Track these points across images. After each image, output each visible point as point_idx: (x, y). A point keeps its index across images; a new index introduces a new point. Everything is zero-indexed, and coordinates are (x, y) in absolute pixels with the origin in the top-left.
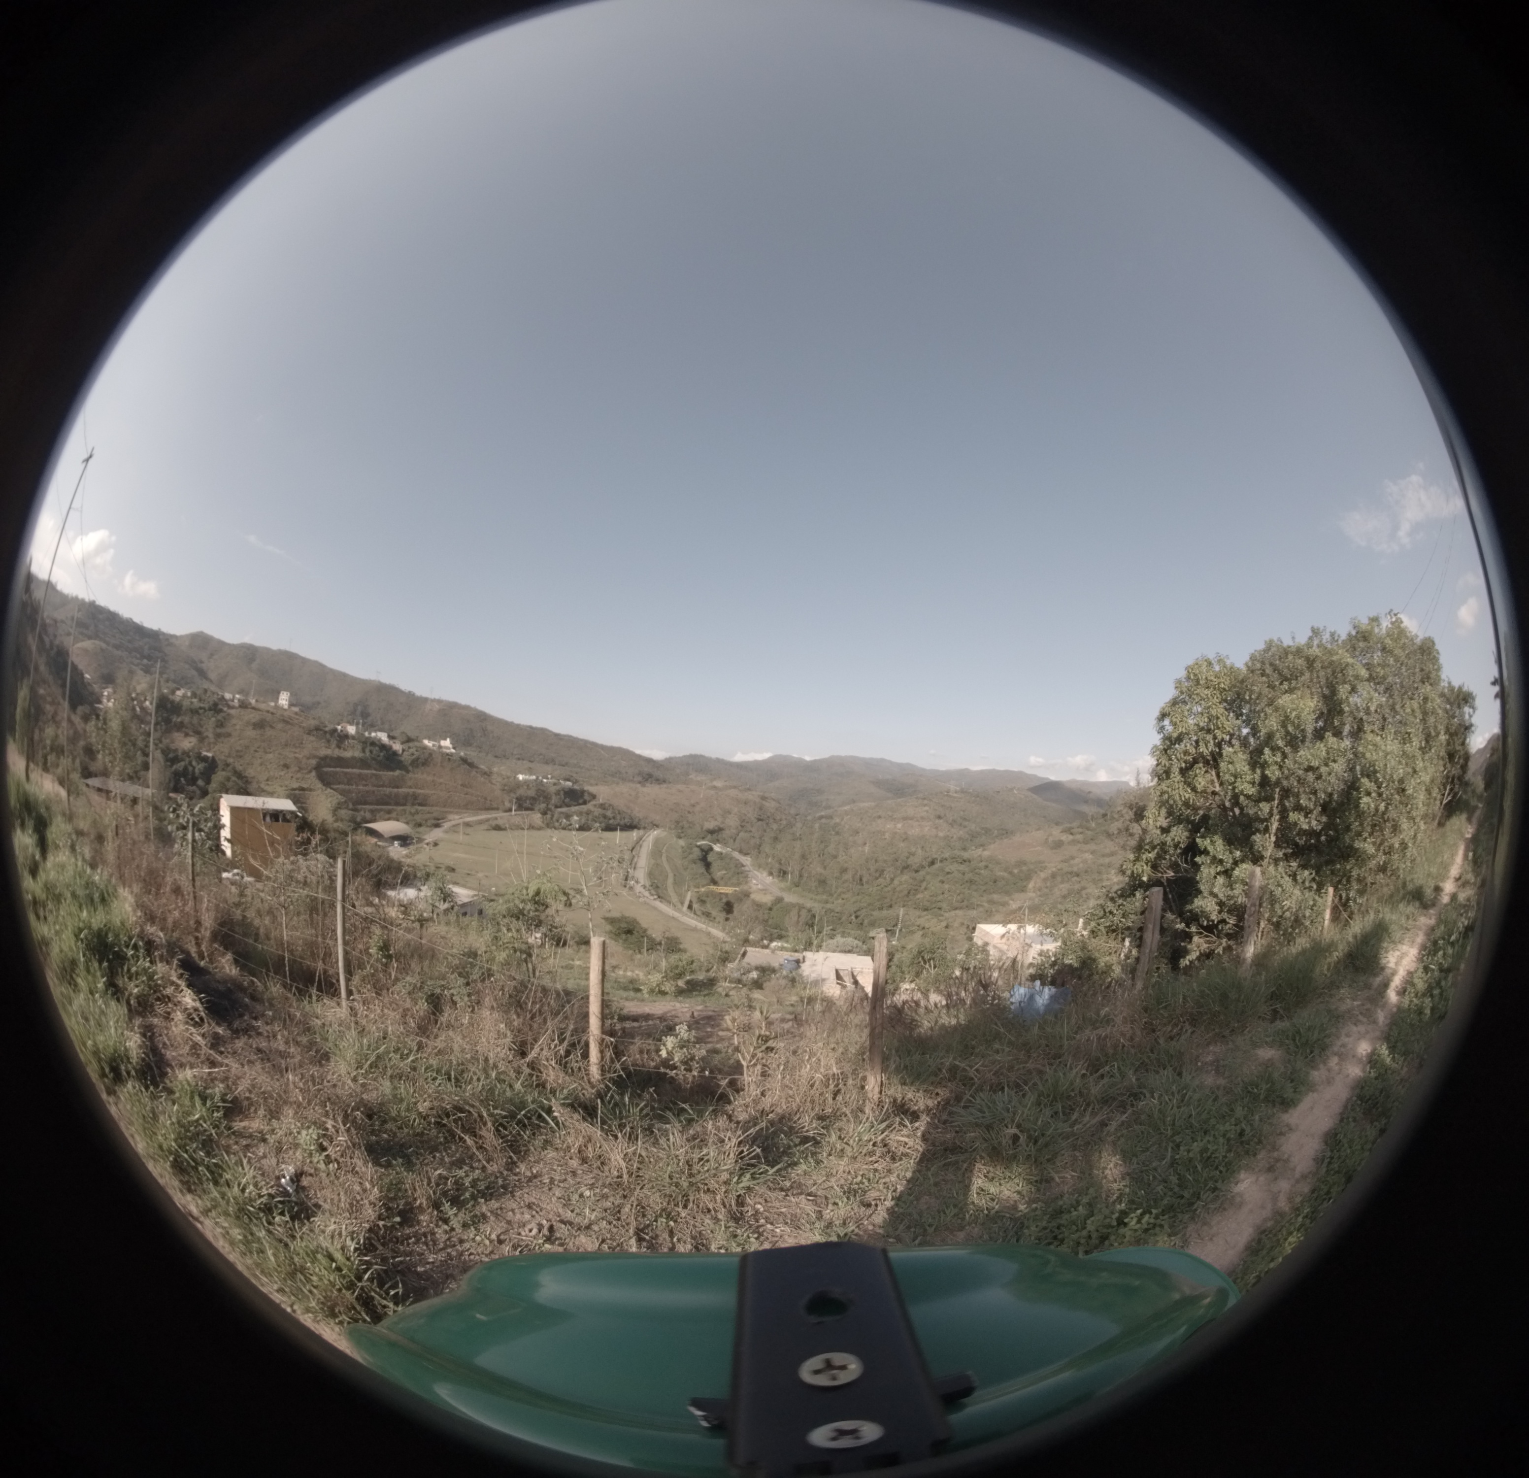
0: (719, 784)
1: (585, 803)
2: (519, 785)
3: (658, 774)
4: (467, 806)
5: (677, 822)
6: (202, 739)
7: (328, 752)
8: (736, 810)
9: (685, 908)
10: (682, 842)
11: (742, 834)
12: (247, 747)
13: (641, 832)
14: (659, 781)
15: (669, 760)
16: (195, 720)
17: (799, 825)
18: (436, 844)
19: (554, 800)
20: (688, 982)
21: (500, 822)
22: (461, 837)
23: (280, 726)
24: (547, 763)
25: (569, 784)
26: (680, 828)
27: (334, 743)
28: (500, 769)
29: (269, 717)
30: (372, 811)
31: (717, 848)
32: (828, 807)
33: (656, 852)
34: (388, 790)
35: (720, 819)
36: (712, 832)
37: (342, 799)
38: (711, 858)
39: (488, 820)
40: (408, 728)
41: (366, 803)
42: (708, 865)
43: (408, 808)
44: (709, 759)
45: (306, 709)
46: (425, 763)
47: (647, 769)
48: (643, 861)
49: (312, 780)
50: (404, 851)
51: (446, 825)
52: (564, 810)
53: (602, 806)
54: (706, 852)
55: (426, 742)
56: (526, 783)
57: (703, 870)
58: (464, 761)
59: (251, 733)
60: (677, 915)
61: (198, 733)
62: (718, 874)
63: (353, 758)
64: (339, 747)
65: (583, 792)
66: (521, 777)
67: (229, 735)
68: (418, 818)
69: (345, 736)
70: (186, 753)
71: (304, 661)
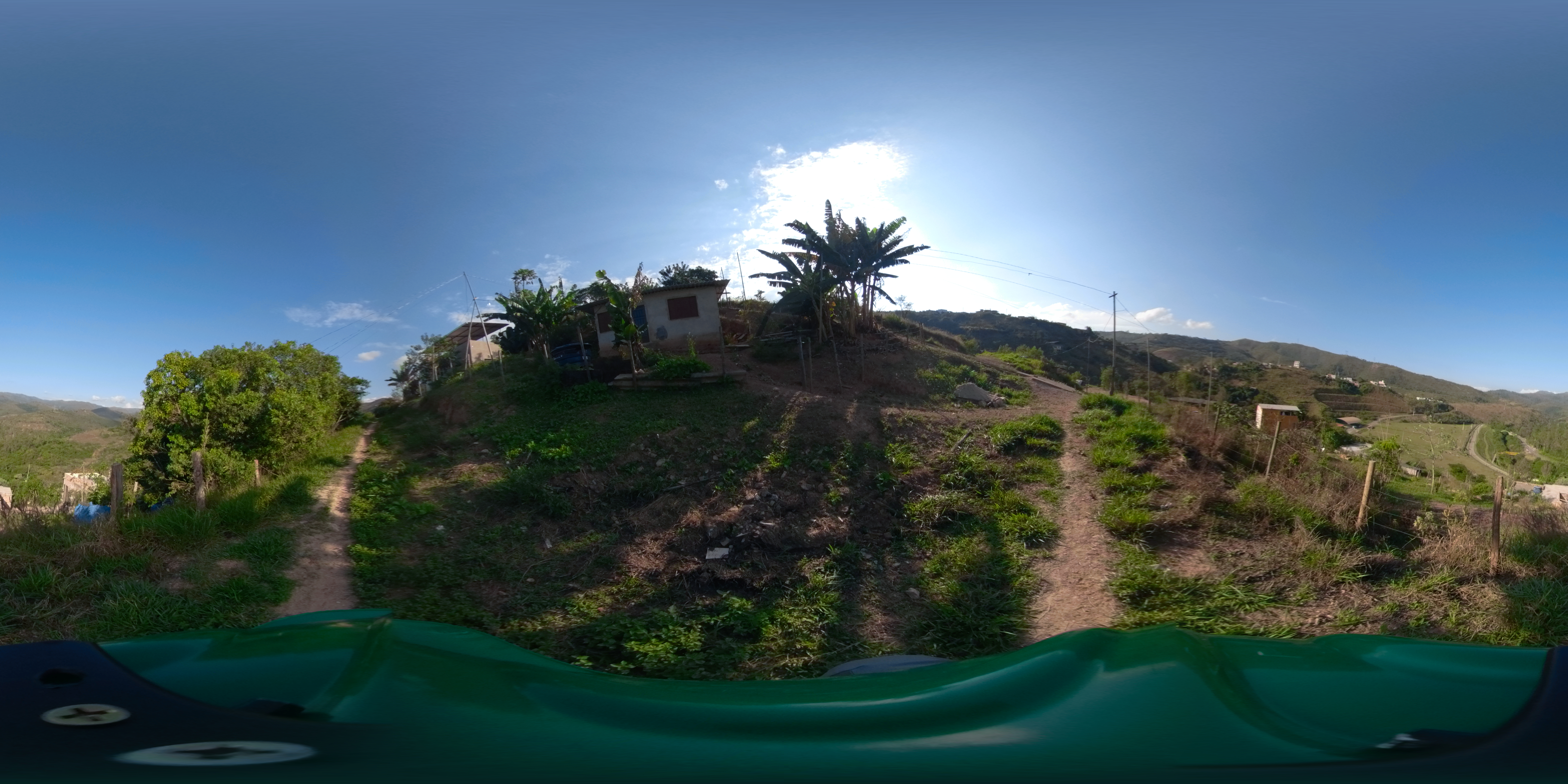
0: (1513, 403)
1: (1448, 411)
2: (1417, 402)
3: (1485, 398)
4: (1391, 411)
5: (1492, 421)
6: (1250, 381)
7: (1321, 386)
8: (1520, 416)
9: (1493, 462)
10: (1494, 431)
11: (1522, 428)
12: (1276, 385)
13: (1475, 425)
14: (1484, 402)
15: (1490, 392)
16: (1246, 374)
17: (1550, 424)
18: (1373, 428)
19: (1434, 409)
20: (1483, 497)
21: (1406, 419)
22: (1386, 425)
23: (1295, 375)
24: (1432, 392)
25: (1441, 402)
26: (1493, 424)
27: (1324, 382)
28: (1408, 395)
29: (1289, 372)
30: (1342, 413)
31: (1510, 434)
32: (1564, 416)
33: (1481, 435)
34: (1352, 403)
35: (1512, 420)
36: (1508, 426)
37: (1327, 407)
38: (1507, 438)
39: (1401, 418)
40: (1363, 376)
41: (1340, 409)
42: (1505, 442)
43: (1361, 411)
44: (1509, 392)
45: (1309, 368)
46: (1371, 391)
47: (1479, 396)
48: (1474, 439)
49: (1311, 397)
50: (1358, 431)
51: (1380, 420)
52: (1438, 414)
53: (1457, 413)
54: (1505, 435)
55: (1372, 382)
56: (1420, 401)
57: (1503, 444)
58: (1391, 390)
59: (1279, 379)
60: (1488, 464)
61: (1247, 380)
62: (1510, 446)
63: (1334, 389)
64: (1327, 384)
65: (1448, 406)
66: (1418, 398)
67: (1266, 380)
68: (1366, 416)
69: (1331, 380)
70: (1241, 388)
71: (1307, 348)
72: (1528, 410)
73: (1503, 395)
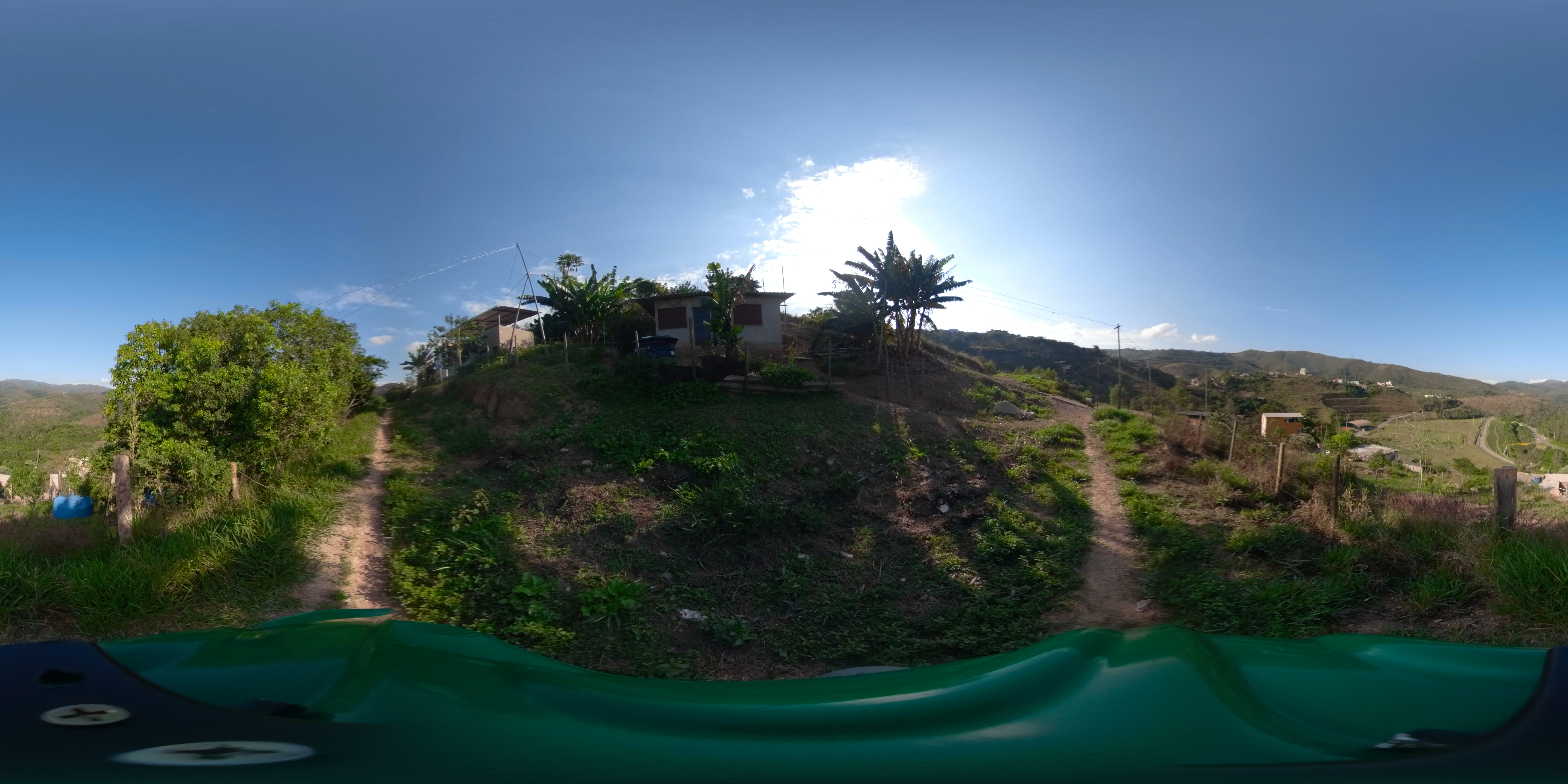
0: (1522, 394)
1: (1457, 406)
2: (1425, 400)
3: (1493, 391)
4: (1401, 411)
5: (1502, 413)
6: (1257, 392)
7: (1329, 392)
8: (1529, 406)
9: (1504, 454)
10: (1504, 421)
11: (1532, 418)
12: (1284, 393)
13: (1485, 419)
14: (1493, 394)
15: (1498, 384)
16: (1253, 385)
17: (1559, 412)
18: (1383, 429)
19: (1443, 406)
21: (1416, 417)
22: (1396, 425)
23: (1302, 383)
24: (1440, 389)
25: (1450, 398)
26: (1503, 416)
27: (1331, 388)
28: (1417, 393)
29: (1295, 380)
30: (1352, 416)
31: (1521, 424)
33: (1491, 428)
34: (1360, 406)
35: (1522, 411)
36: (1518, 417)
37: (1336, 412)
38: (1517, 429)
39: (1410, 416)
40: (1370, 378)
41: (1347, 413)
42: (1516, 433)
43: (1370, 414)
44: (1518, 383)
45: (1315, 374)
46: (1379, 393)
47: (1487, 389)
48: (1485, 432)
49: (1320, 404)
50: (1367, 433)
51: (1389, 420)
52: (1448, 410)
53: (1466, 407)
54: (1515, 426)
55: (1379, 383)
56: (1428, 398)
57: (1514, 436)
58: (1398, 390)
59: (1287, 387)
60: (1499, 457)
61: (1254, 390)
62: (1521, 437)
63: (1342, 393)
64: (1334, 389)
65: (1457, 401)
66: (1426, 396)
67: (1274, 389)
68: (1375, 418)
69: (1338, 384)
70: (1249, 399)
71: (1312, 354)
72: (1537, 399)
73: (1512, 386)
